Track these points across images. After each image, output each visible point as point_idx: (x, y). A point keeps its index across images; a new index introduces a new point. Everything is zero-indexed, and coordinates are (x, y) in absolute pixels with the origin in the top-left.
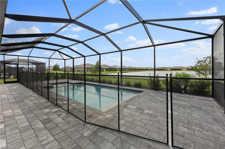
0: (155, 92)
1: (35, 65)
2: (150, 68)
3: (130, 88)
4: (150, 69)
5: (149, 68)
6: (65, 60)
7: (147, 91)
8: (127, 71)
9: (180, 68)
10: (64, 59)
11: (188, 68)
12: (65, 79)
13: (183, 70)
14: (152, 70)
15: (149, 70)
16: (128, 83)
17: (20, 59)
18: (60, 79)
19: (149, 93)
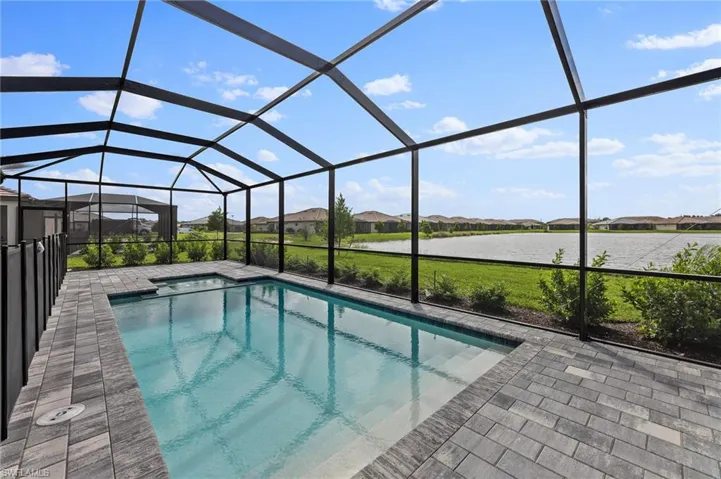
0: (587, 349)
1: (155, 212)
2: (532, 221)
3: (452, 316)
4: (532, 227)
5: (526, 221)
6: (225, 194)
7: (542, 344)
8: (448, 233)
9: (648, 222)
10: (220, 192)
11: (683, 222)
12: (225, 259)
13: (658, 228)
14: (537, 227)
15: (526, 229)
16: (445, 287)
17: (105, 194)
18: (210, 258)
19: (557, 359)
